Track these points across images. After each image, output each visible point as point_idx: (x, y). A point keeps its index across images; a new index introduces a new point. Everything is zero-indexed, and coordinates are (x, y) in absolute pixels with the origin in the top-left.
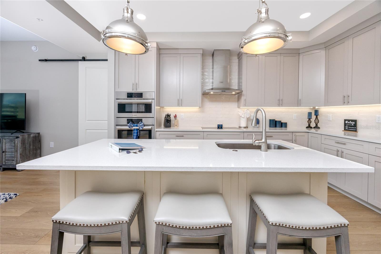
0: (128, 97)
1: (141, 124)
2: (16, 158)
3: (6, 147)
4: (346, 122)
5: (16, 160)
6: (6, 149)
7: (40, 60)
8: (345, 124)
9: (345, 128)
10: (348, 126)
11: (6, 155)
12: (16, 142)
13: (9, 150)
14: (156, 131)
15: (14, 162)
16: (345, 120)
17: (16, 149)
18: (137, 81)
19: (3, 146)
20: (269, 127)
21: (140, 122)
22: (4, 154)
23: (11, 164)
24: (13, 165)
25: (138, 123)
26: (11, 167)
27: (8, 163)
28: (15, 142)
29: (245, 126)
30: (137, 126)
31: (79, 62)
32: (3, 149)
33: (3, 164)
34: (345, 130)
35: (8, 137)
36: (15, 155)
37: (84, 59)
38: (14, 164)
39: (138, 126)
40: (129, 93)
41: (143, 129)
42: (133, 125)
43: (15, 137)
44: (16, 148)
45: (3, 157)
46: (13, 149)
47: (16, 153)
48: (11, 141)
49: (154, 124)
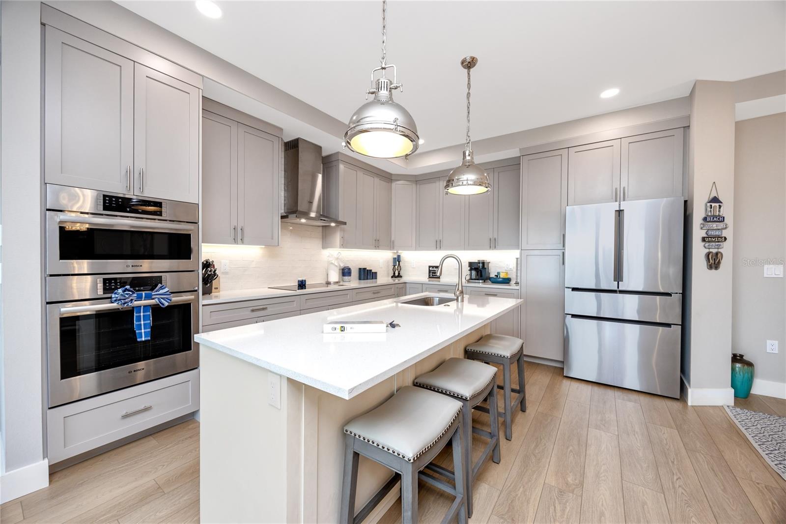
0: (105, 208)
1: (161, 292)
4: (431, 269)
8: (430, 271)
9: (429, 275)
10: (432, 273)
14: (203, 305)
16: (430, 267)
18: (140, 165)
20: (358, 280)
21: (160, 285)
25: (152, 290)
29: (337, 280)
30: (148, 297)
34: (429, 277)
39: (153, 297)
40: (111, 197)
41: (170, 304)
42: (135, 295)
49: (196, 288)
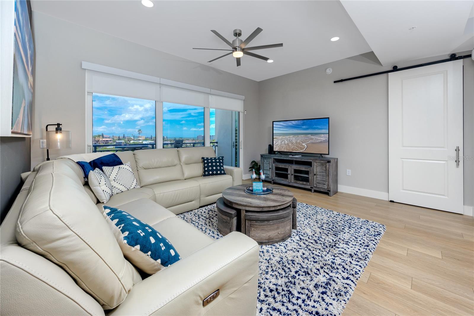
2: (327, 183)
3: (317, 170)
5: (327, 184)
6: (317, 172)
7: (335, 82)
11: (317, 177)
12: (328, 166)
13: (320, 173)
15: (325, 186)
17: (327, 174)
19: (315, 169)
22: (315, 176)
23: (322, 187)
24: (324, 189)
26: (322, 190)
27: (319, 186)
28: (326, 166)
31: (389, 74)
32: (315, 172)
33: (314, 186)
35: (319, 161)
36: (326, 179)
37: (395, 69)
38: (326, 188)
43: (326, 161)
44: (328, 172)
45: (314, 180)
46: (324, 173)
47: (327, 177)
48: (322, 164)
